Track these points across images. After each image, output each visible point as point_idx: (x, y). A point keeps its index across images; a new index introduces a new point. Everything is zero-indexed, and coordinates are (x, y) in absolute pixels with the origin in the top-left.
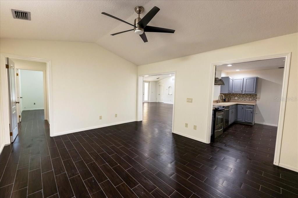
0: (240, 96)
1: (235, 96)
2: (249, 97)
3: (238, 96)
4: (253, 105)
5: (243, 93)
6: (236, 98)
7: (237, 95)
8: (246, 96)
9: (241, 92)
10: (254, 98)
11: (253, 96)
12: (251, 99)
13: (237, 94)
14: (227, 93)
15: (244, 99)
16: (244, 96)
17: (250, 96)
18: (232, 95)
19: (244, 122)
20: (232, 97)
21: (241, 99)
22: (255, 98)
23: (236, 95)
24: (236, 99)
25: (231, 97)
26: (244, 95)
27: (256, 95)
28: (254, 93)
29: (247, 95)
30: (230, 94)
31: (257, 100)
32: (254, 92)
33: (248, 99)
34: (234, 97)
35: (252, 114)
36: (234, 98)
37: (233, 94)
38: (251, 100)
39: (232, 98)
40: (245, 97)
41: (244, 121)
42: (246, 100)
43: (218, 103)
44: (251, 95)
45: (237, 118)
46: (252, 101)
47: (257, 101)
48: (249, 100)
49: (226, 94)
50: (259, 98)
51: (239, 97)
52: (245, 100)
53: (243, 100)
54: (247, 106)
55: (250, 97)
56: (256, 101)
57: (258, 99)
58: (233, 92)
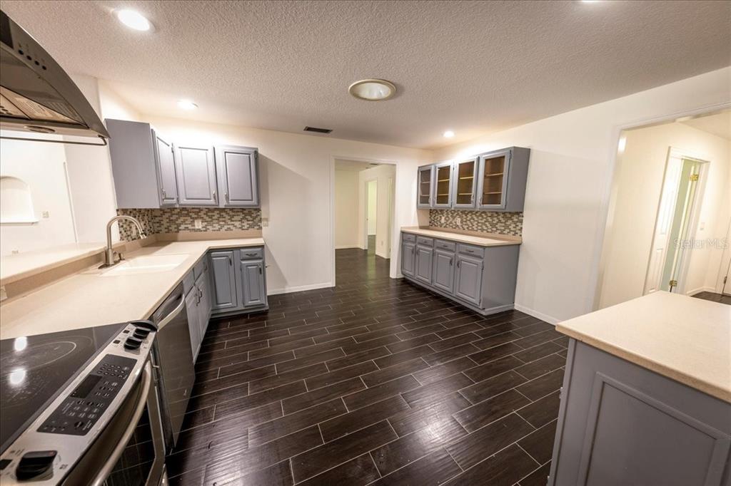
0: (210, 214)
1: (194, 216)
2: (239, 218)
3: (205, 217)
4: (262, 246)
5: (222, 205)
6: (199, 224)
7: (202, 214)
8: (231, 213)
9: (212, 201)
10: (254, 218)
11: (250, 214)
12: (246, 225)
13: (200, 210)
14: (155, 204)
15: (226, 227)
16: (224, 214)
17: (242, 216)
18: (180, 214)
19: (244, 308)
20: (184, 222)
21: (217, 227)
22: (256, 220)
23: (197, 213)
24: (197, 227)
25: (179, 221)
26: (223, 210)
27: (258, 210)
28: (256, 203)
29: (232, 210)
30: (171, 209)
31: (262, 224)
32: (254, 202)
33: (237, 224)
34: (189, 220)
35: (261, 276)
36: (190, 227)
37: (184, 209)
38: (246, 227)
39: (182, 227)
40: (228, 217)
41: (241, 307)
42: (231, 227)
43: (106, 265)
44: (244, 209)
45: (217, 304)
46: (250, 229)
47: (263, 228)
48: (241, 228)
49: (153, 210)
50: (267, 220)
51: (207, 219)
52: (229, 229)
53: (224, 229)
54: (242, 250)
55: (244, 218)
56: (260, 228)
57: (265, 222)
58: (183, 201)
